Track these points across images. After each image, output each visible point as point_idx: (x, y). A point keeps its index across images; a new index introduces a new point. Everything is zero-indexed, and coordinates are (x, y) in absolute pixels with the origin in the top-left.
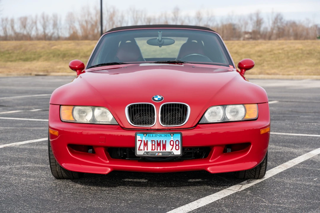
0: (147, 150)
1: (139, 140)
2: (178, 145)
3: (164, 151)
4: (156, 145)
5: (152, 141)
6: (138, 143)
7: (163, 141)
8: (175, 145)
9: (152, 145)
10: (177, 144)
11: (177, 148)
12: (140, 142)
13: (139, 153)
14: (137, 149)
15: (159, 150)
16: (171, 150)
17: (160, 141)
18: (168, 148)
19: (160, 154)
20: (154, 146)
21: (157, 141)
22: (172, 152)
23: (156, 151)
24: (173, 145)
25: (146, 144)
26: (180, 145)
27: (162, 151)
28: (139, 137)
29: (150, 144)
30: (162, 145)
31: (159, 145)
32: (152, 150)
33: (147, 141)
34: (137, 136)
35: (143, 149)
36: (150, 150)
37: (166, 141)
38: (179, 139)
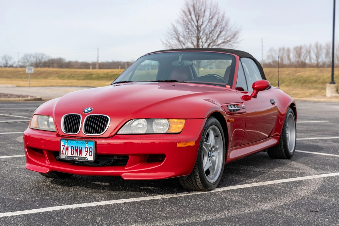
0: (68, 154)
1: (62, 146)
2: (91, 152)
3: (80, 156)
4: (74, 150)
5: (72, 147)
6: (62, 148)
7: (79, 147)
8: (89, 152)
9: (72, 150)
10: (91, 150)
11: (91, 155)
12: (63, 147)
13: (62, 156)
14: (61, 153)
15: (76, 155)
16: (86, 156)
17: (77, 147)
18: (84, 154)
19: (77, 159)
20: (72, 151)
21: (75, 147)
22: (87, 157)
23: (74, 155)
24: (87, 152)
25: (67, 149)
26: (93, 152)
27: (78, 156)
28: (62, 143)
29: (70, 149)
30: (78, 151)
31: (76, 150)
32: (71, 154)
33: (68, 146)
34: (62, 142)
35: (65, 153)
36: (70, 155)
37: (82, 147)
38: (92, 146)
